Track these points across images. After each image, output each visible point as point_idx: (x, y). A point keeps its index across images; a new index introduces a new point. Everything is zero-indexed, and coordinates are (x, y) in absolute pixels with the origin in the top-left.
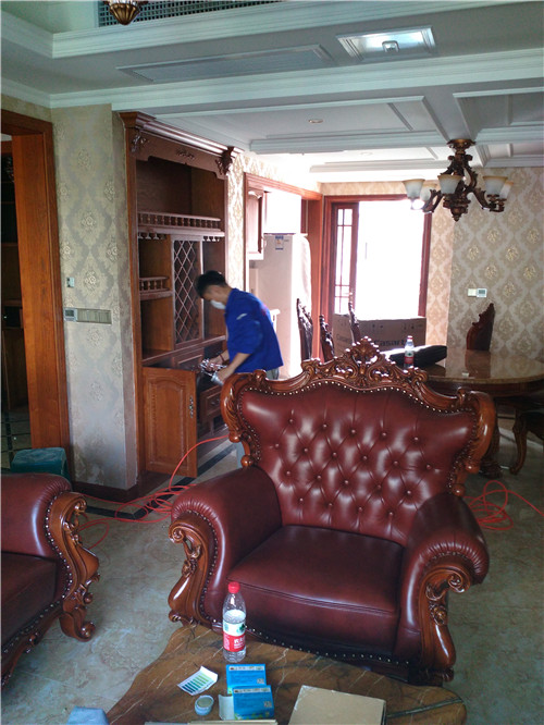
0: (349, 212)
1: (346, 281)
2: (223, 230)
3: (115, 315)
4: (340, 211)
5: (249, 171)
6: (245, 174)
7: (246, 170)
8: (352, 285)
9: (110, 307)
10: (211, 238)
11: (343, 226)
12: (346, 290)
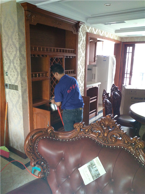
0: (131, 48)
1: (129, 72)
2: (75, 54)
3: (20, 88)
4: (128, 48)
5: (89, 32)
6: (87, 32)
7: (88, 31)
8: (131, 74)
9: (18, 84)
10: (70, 57)
11: (129, 53)
12: (128, 76)
